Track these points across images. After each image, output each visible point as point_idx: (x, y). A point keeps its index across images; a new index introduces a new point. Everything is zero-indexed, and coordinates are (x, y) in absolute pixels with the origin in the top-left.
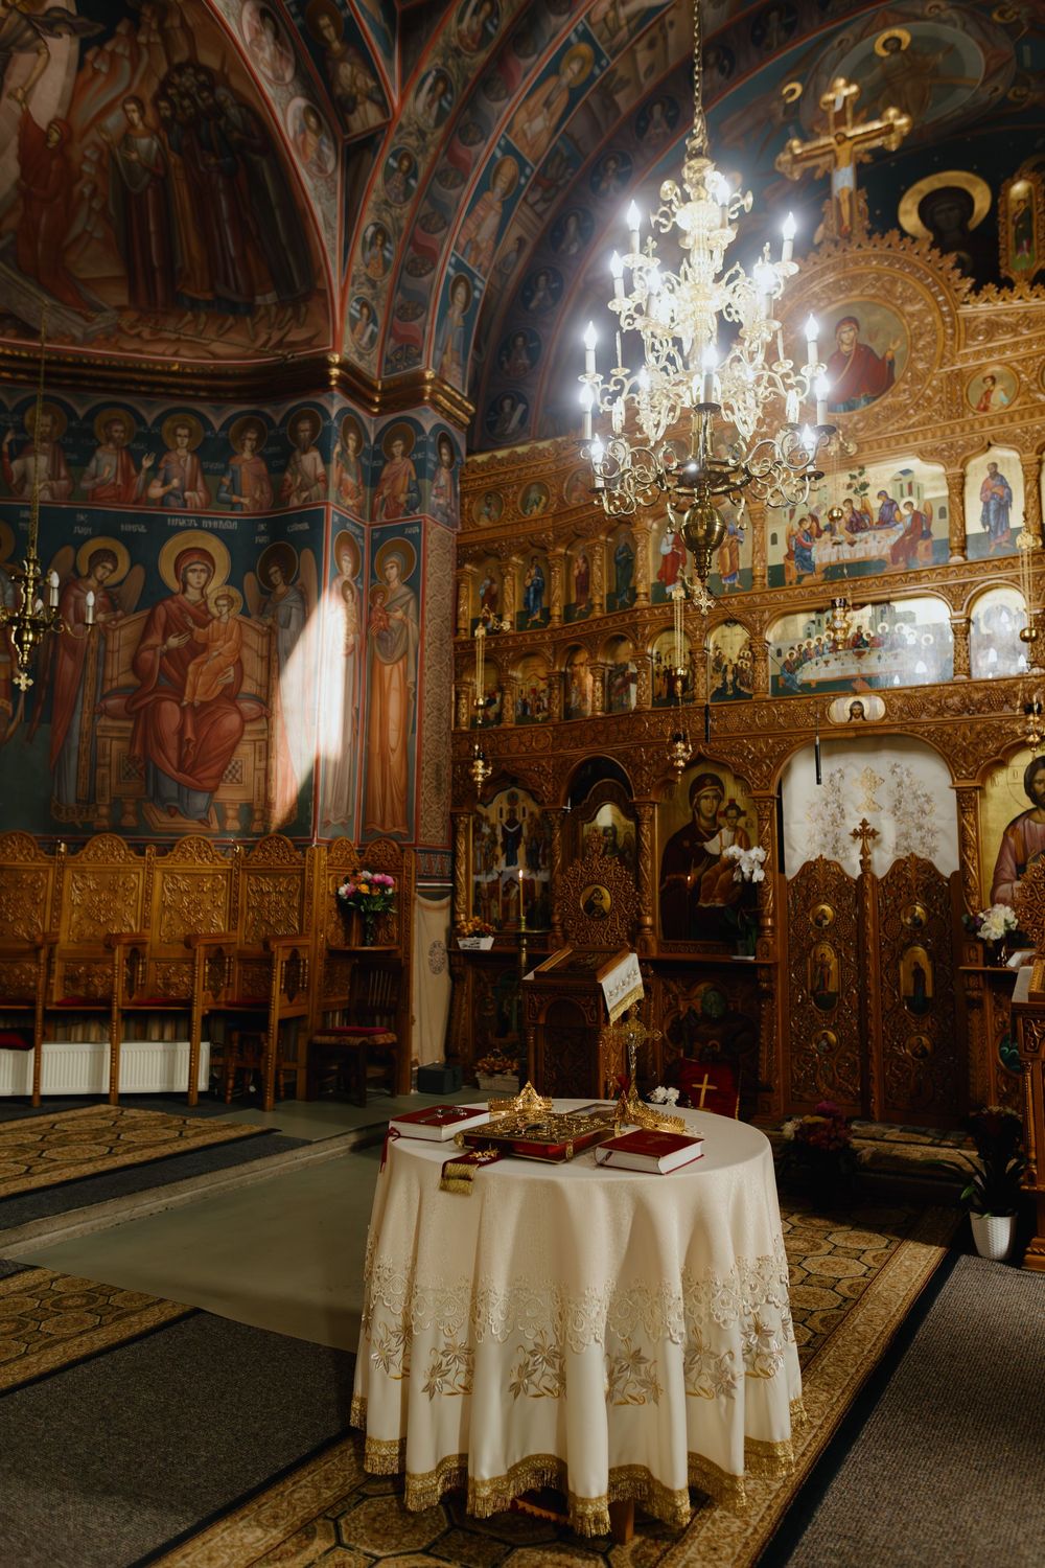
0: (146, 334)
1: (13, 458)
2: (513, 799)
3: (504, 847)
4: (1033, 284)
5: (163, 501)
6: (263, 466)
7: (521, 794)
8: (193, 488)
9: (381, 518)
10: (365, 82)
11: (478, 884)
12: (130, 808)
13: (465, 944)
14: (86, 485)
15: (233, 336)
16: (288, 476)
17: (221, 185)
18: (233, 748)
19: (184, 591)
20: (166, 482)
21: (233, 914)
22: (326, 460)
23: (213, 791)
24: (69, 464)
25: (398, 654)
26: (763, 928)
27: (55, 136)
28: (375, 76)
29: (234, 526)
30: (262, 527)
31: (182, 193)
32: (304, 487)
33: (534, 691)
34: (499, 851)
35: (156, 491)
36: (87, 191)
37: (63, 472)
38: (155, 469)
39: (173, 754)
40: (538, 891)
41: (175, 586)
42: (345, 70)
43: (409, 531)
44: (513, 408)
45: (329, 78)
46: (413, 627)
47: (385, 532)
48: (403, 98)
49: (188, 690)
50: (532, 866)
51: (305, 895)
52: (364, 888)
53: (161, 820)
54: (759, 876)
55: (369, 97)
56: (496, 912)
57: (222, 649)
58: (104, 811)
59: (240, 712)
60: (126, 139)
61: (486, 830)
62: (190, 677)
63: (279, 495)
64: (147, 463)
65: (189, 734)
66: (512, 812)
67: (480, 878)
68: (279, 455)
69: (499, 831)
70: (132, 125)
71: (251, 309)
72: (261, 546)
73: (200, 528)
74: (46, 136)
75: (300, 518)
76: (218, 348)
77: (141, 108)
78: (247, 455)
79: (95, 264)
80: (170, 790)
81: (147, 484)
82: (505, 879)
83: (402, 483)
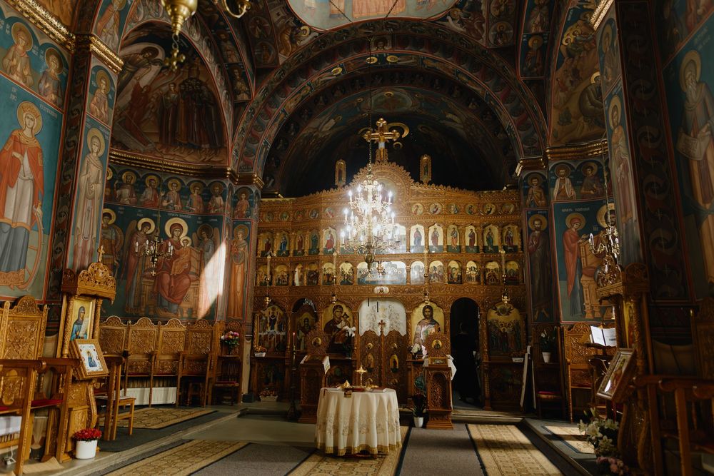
0: (164, 152)
1: (117, 189)
2: (274, 309)
3: (270, 324)
4: (428, 184)
5: (167, 207)
6: (201, 199)
7: (276, 307)
8: (177, 204)
9: (236, 217)
10: (244, 88)
11: (260, 336)
12: (152, 309)
13: (257, 355)
14: (142, 200)
15: (193, 156)
16: (210, 203)
17: (195, 110)
18: (186, 290)
19: (173, 237)
20: (168, 201)
21: (186, 346)
22: (224, 200)
23: (179, 304)
24: (136, 192)
25: (241, 262)
26: (353, 350)
27: (145, 90)
28: (249, 87)
29: (190, 217)
30: (199, 218)
32: (215, 208)
33: (282, 276)
34: (268, 325)
35: (165, 204)
36: (151, 106)
37: (134, 195)
38: (165, 196)
39: (167, 292)
40: (281, 338)
41: (170, 236)
42: (239, 84)
43: (246, 223)
44: (270, 180)
45: (233, 85)
46: (247, 254)
47: (238, 223)
48: (255, 94)
49: (173, 270)
50: (280, 330)
51: (212, 339)
52: (231, 337)
53: (162, 313)
54: (354, 335)
55: (245, 92)
56: (267, 344)
57: (185, 257)
58: (143, 310)
59: (189, 278)
60: (167, 94)
61: (264, 318)
62: (173, 266)
63: (206, 209)
64: (162, 194)
65: (172, 285)
66: (273, 313)
67: (261, 334)
68: (207, 196)
69: (268, 319)
70: (170, 90)
71: (200, 148)
72: (199, 225)
73: (179, 217)
74: (142, 90)
75: (215, 217)
76: (188, 159)
77: (175, 86)
78: (195, 194)
79: (149, 128)
80: (165, 303)
81: (162, 201)
82: (270, 334)
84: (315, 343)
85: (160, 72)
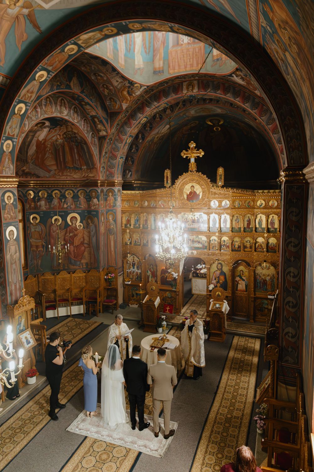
0: (61, 175)
1: (38, 202)
2: (134, 257)
3: (132, 265)
4: (221, 187)
5: (67, 208)
6: (85, 200)
7: (135, 257)
8: (72, 205)
9: (108, 207)
10: (103, 128)
11: (128, 272)
12: (66, 265)
13: (126, 283)
14: (52, 206)
15: (77, 174)
16: (91, 202)
17: (75, 147)
18: (84, 253)
19: (72, 225)
20: (67, 204)
21: (86, 283)
22: (99, 201)
23: (80, 261)
24: (48, 202)
25: (113, 233)
26: (177, 285)
27: (43, 142)
28: (105, 128)
29: (80, 211)
30: (86, 212)
31: (67, 149)
32: (94, 205)
33: (137, 239)
34: (131, 266)
35: (65, 206)
36: (48, 149)
37: (47, 204)
38: (65, 202)
39: (73, 255)
40: (139, 274)
41: (70, 224)
42: (99, 126)
43: (113, 211)
44: (129, 173)
45: (96, 127)
46: (115, 229)
47: (109, 210)
48: (111, 130)
49: (75, 243)
50: (138, 268)
51: (100, 279)
52: (110, 277)
53: (72, 267)
54: (177, 277)
55: (104, 130)
56: (131, 277)
57: (80, 235)
58: (62, 266)
59: (84, 246)
60: (56, 140)
61: (129, 262)
62: (75, 241)
63: (89, 206)
64: (63, 201)
65: (76, 251)
66: (133, 259)
67: (128, 271)
68: (89, 198)
69: (131, 263)
70: (58, 138)
71: (81, 169)
72: (86, 216)
73: (74, 212)
74: (41, 142)
76: (75, 176)
77: (60, 136)
78: (82, 198)
79: (50, 162)
80: (73, 261)
81: (63, 205)
82: (132, 271)
83: (111, 201)
84: (152, 289)
85: (49, 131)
